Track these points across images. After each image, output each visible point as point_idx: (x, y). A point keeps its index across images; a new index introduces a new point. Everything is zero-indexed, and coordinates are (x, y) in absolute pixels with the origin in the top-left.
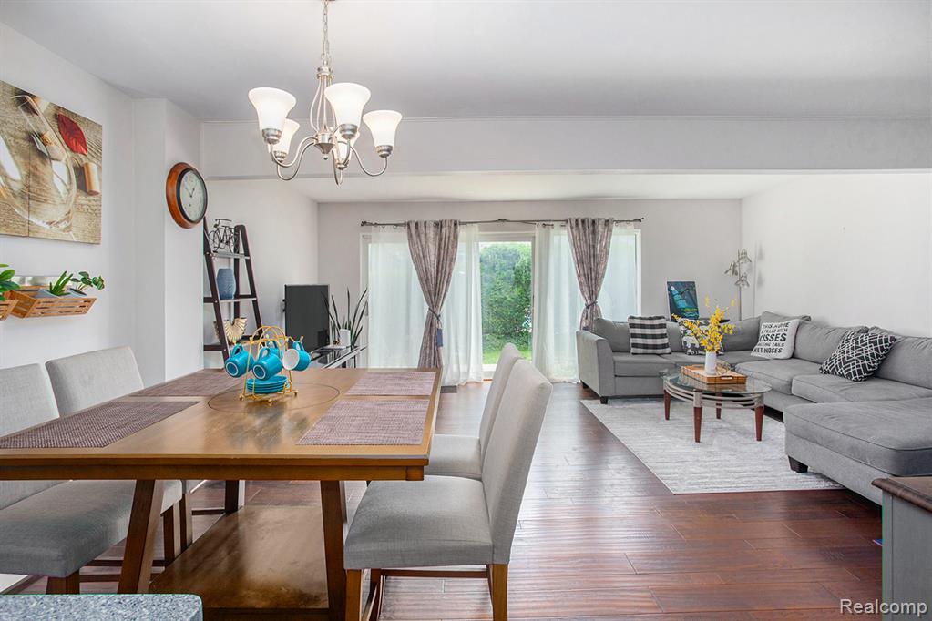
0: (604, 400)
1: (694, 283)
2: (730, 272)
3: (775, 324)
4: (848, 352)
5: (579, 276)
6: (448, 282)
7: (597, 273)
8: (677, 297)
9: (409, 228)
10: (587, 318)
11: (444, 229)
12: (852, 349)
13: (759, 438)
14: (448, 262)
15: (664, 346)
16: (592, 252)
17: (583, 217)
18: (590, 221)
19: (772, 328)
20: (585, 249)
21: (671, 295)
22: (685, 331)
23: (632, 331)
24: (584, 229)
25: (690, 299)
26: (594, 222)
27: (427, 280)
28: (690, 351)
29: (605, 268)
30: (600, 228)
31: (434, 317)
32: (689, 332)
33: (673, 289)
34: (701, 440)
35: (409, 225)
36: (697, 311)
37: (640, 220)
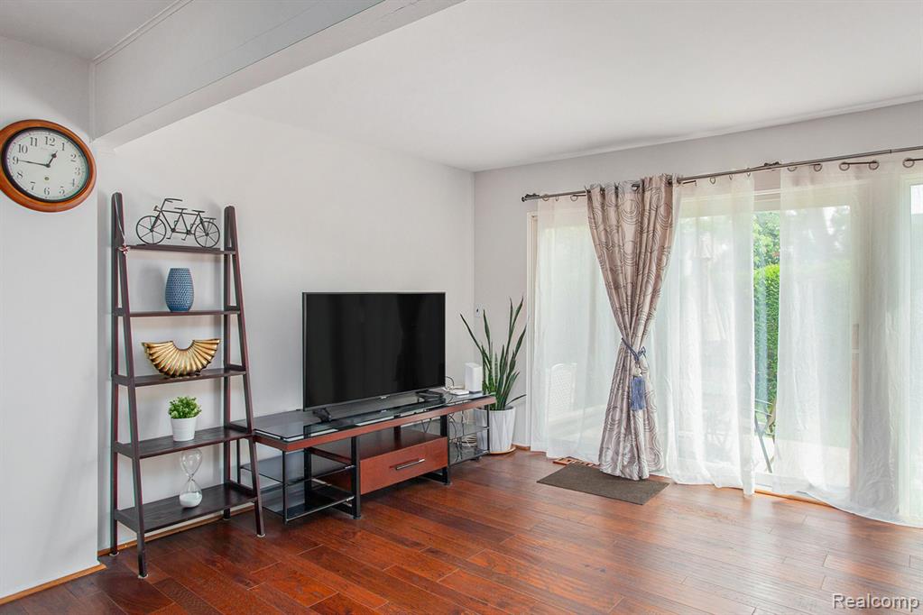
6: (655, 292)
9: (590, 198)
11: (647, 194)
14: (655, 254)
27: (617, 287)
31: (629, 353)
35: (589, 192)
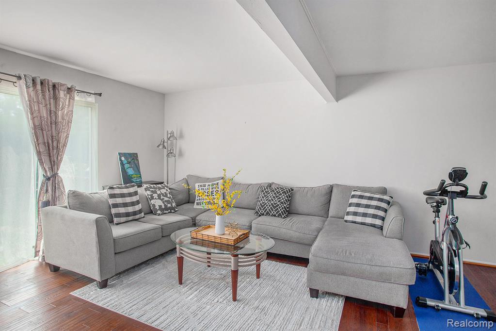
0: (104, 285)
1: (137, 154)
2: (161, 147)
3: (207, 184)
4: (262, 200)
5: (37, 144)
7: (58, 142)
8: (127, 166)
10: (47, 191)
12: (263, 197)
13: (258, 277)
15: (140, 211)
16: (54, 118)
17: (42, 78)
18: (51, 84)
19: (206, 187)
20: (44, 113)
21: (122, 164)
22: (151, 195)
23: (111, 201)
24: (43, 91)
25: (135, 167)
26: (54, 86)
28: (159, 212)
29: (67, 137)
30: (62, 94)
32: (155, 196)
33: (123, 159)
34: (238, 298)
36: (140, 177)
37: (100, 95)
